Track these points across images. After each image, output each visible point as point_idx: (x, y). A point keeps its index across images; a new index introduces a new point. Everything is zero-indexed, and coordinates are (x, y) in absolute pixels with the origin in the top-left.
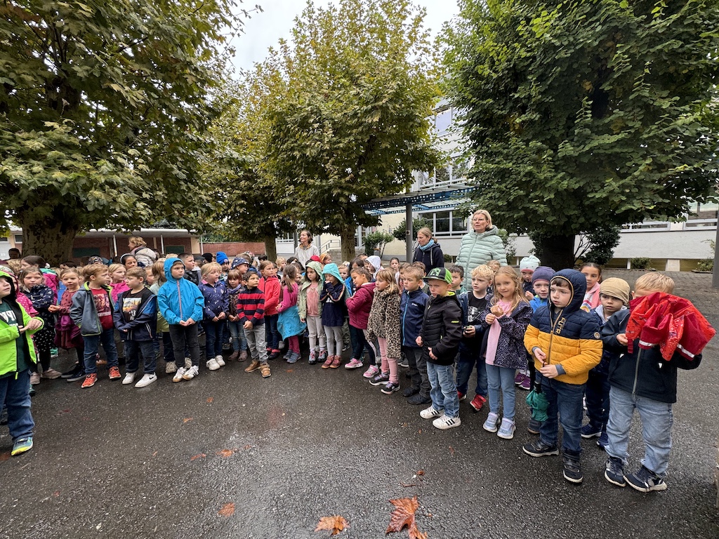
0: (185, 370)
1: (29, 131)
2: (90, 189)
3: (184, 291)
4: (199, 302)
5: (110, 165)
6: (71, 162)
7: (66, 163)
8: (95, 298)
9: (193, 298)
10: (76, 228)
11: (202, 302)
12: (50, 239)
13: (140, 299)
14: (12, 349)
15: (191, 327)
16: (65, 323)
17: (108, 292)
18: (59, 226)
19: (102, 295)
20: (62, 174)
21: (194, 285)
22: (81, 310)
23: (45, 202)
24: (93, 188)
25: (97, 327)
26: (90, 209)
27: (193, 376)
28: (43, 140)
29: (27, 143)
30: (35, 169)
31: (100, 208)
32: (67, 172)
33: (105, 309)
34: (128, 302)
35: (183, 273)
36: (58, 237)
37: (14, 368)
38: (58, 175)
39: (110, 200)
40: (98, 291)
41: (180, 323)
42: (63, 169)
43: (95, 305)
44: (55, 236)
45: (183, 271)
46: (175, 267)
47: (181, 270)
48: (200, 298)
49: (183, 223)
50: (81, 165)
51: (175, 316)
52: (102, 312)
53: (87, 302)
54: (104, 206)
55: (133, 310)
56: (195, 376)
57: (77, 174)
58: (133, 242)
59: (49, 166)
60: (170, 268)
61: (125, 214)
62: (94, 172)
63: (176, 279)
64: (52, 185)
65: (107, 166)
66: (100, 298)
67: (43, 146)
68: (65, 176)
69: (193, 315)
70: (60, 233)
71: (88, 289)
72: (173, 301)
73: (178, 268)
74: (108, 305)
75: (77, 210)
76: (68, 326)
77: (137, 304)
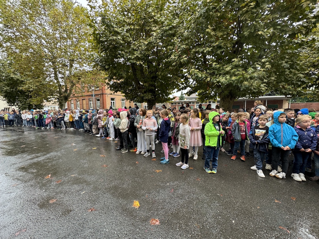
0: (277, 172)
1: (227, 65)
2: (243, 82)
3: (285, 130)
4: (294, 138)
5: (252, 69)
6: (238, 72)
7: (236, 73)
8: (240, 126)
9: (291, 135)
10: (235, 98)
11: (297, 138)
12: (227, 102)
13: (265, 131)
14: (216, 139)
15: (287, 151)
16: (230, 133)
17: (245, 124)
18: (230, 97)
19: (243, 125)
20: (235, 78)
21: (292, 127)
22: (235, 130)
23: (227, 89)
24: (245, 81)
25: (239, 138)
26: (242, 90)
27: (281, 178)
28: (231, 66)
29: (226, 69)
30: (227, 78)
31: (245, 89)
32: (236, 76)
33: (243, 131)
34: (259, 132)
35: (285, 120)
36: (229, 102)
37: (216, 145)
38: (234, 78)
39: (250, 85)
40: (242, 124)
41: (282, 148)
42: (235, 75)
43: (240, 129)
44: (228, 101)
45: (286, 119)
46: (281, 116)
47: (284, 118)
48: (296, 136)
49: (284, 92)
50: (241, 73)
51: (278, 143)
52: (242, 132)
53: (237, 128)
54: (247, 88)
55: (261, 135)
56: (283, 178)
57: (240, 77)
58: (256, 103)
59: (231, 75)
60: (278, 117)
61: (255, 91)
62: (246, 74)
63: (281, 123)
64: (231, 82)
65: (251, 70)
66: (242, 126)
67: (231, 69)
68: (236, 78)
69: (290, 145)
70: (230, 100)
71: (238, 122)
72: (278, 135)
73: (282, 117)
74: (244, 130)
75: (237, 91)
76: (230, 134)
77: (263, 133)
